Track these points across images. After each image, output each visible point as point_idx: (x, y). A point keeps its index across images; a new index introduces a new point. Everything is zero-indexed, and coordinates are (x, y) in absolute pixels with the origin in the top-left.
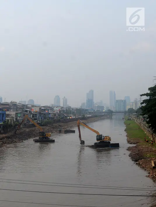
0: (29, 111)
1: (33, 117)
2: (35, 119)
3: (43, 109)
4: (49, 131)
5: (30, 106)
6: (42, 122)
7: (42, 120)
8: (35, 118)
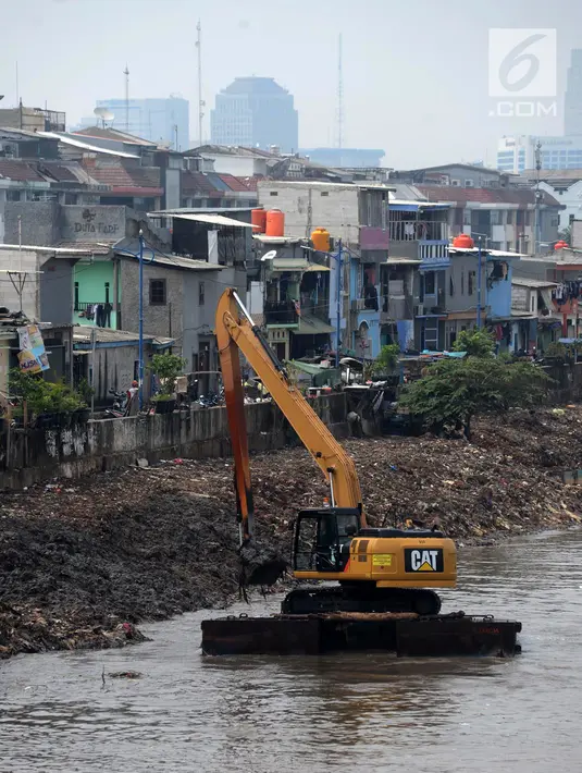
0: (225, 232)
1: (276, 312)
2: (306, 347)
3: (407, 216)
4: (485, 502)
5: (243, 169)
6: (393, 381)
7: (389, 360)
8: (302, 328)
